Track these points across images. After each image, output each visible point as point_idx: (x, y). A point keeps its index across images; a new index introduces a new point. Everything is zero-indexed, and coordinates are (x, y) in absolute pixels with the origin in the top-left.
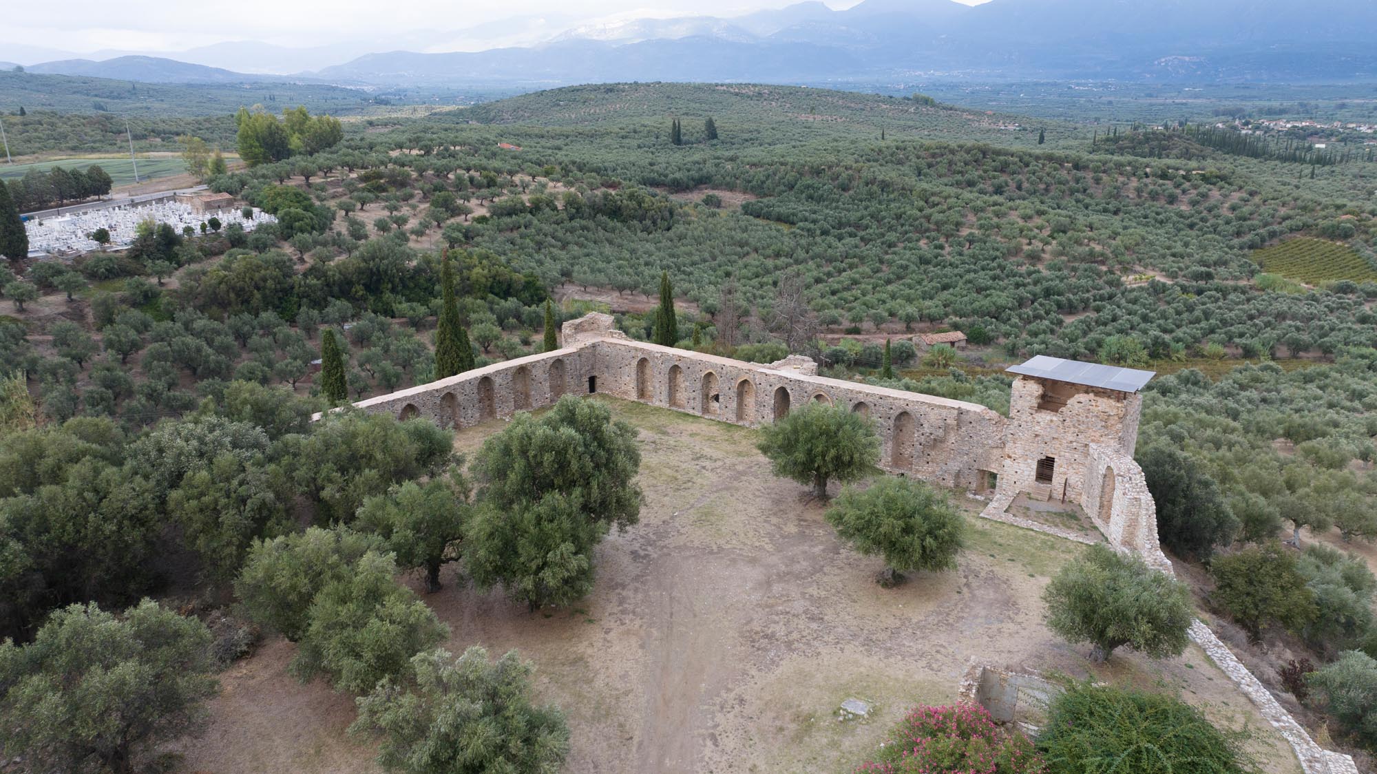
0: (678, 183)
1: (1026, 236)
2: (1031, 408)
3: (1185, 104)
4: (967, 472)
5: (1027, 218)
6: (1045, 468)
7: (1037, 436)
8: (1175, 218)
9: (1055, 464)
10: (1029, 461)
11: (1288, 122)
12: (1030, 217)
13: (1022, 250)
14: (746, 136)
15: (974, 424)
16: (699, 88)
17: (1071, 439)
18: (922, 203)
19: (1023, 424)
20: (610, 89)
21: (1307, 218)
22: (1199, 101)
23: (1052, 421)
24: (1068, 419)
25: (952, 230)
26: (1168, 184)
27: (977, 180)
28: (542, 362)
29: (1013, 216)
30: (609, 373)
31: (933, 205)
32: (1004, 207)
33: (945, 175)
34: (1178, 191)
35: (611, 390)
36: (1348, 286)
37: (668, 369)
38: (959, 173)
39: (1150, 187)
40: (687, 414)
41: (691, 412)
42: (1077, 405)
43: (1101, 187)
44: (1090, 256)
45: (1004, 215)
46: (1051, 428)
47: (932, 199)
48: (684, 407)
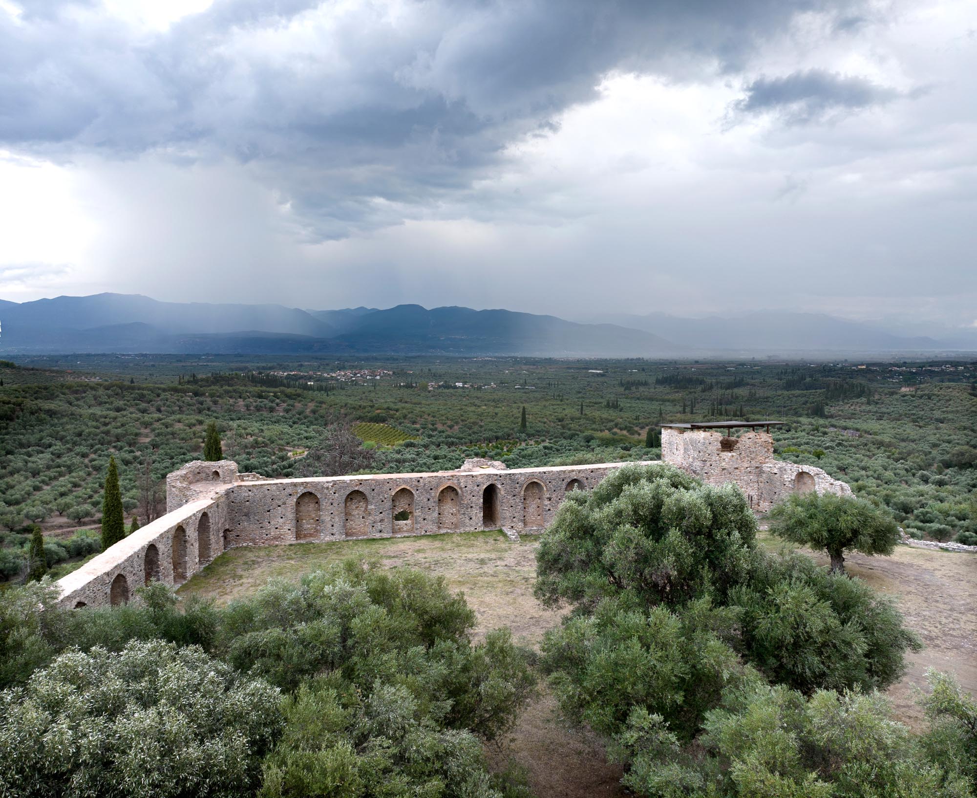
2: (718, 450)
3: (208, 365)
5: (190, 426)
7: (723, 469)
8: (283, 420)
11: (284, 372)
17: (747, 465)
19: (714, 464)
21: (359, 413)
23: (733, 456)
24: (743, 452)
25: (134, 439)
26: (266, 401)
27: (124, 407)
28: (194, 518)
29: (178, 426)
30: (249, 520)
31: (106, 424)
32: (169, 420)
33: (94, 406)
34: (274, 405)
35: (253, 540)
36: (412, 443)
37: (344, 497)
38: (106, 403)
39: (254, 404)
40: (374, 540)
41: (378, 535)
42: (748, 441)
43: (218, 406)
44: (256, 444)
45: (172, 425)
46: (733, 461)
47: (103, 420)
48: (365, 534)
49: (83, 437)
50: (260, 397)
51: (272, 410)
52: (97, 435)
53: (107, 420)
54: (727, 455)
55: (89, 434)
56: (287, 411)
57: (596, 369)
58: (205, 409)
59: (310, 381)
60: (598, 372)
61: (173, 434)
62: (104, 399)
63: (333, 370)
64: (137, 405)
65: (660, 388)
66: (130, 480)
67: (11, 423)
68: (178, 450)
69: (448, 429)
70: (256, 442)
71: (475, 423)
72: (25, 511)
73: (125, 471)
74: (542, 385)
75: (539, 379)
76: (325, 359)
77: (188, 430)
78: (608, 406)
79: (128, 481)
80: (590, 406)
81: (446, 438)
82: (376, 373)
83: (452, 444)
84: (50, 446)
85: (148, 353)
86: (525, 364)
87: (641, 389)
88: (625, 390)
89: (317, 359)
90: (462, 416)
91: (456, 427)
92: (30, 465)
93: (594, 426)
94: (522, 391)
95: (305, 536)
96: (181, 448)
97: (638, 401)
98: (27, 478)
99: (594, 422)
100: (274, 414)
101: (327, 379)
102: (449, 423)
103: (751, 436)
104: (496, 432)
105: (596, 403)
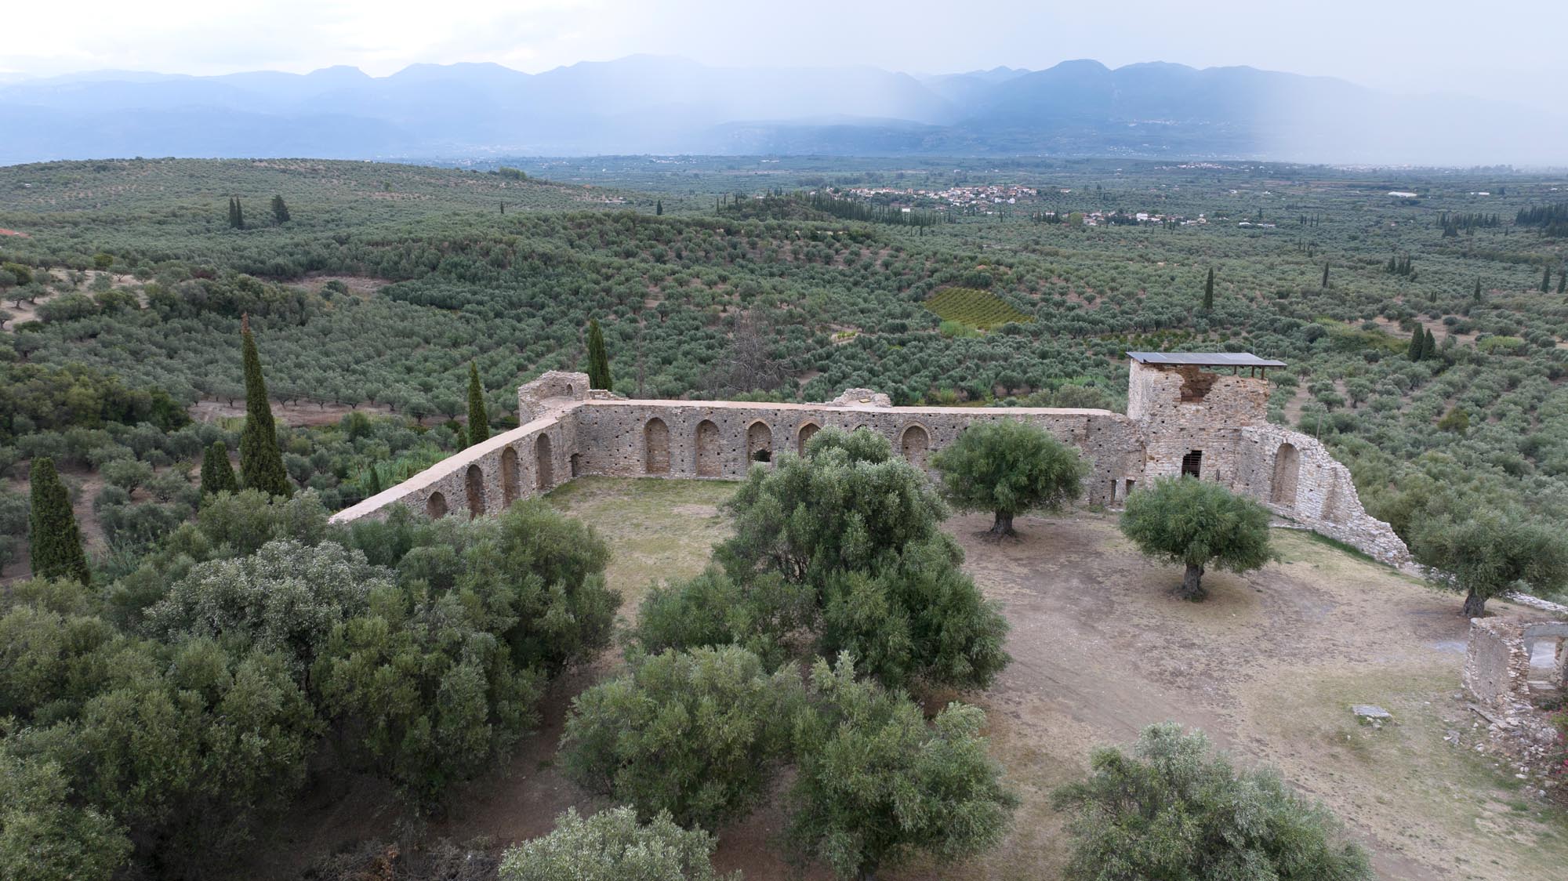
0: (283, 270)
1: (720, 303)
2: (1175, 400)
3: (768, 175)
4: (1100, 485)
5: (711, 284)
6: (1192, 462)
7: (1182, 429)
8: (841, 278)
9: (1203, 457)
10: (1174, 459)
11: (871, 189)
12: (715, 284)
13: (719, 318)
14: (326, 216)
15: (1103, 430)
16: (229, 165)
17: (1219, 426)
18: (594, 276)
19: (1167, 420)
20: (102, 167)
21: (951, 270)
22: (779, 172)
23: (1198, 411)
24: (1215, 406)
25: (639, 302)
26: (821, 245)
27: (635, 250)
28: (528, 439)
29: (696, 284)
30: (597, 446)
31: (608, 278)
32: (684, 275)
33: (599, 247)
34: (832, 252)
35: (602, 469)
36: (1016, 328)
37: (694, 427)
38: (613, 243)
39: (805, 249)
40: (726, 482)
41: (731, 477)
42: (1224, 389)
43: (758, 251)
44: (790, 318)
45: (687, 283)
46: (1197, 418)
47: (604, 270)
48: (719, 473)
49: (580, 296)
50: (814, 237)
51: (828, 260)
52: (596, 294)
53: (610, 272)
54: (1190, 408)
55: (588, 291)
56: (849, 263)
57: (1406, 189)
58: (738, 257)
59: (907, 207)
60: (1408, 195)
61: (687, 296)
62: (612, 236)
63: (946, 187)
64: (652, 247)
65: (1520, 234)
66: (626, 363)
67: (503, 272)
68: (691, 322)
69: (1085, 303)
70: (791, 314)
71: (1129, 295)
72: (502, 399)
73: (622, 349)
74: (1289, 222)
75: (1288, 207)
76: (938, 164)
77: (707, 291)
78: (1392, 269)
79: (622, 365)
80: (1356, 268)
81: (1073, 320)
82: (1010, 193)
83: (1081, 331)
84: (543, 307)
85: (691, 154)
86: (1272, 177)
87: (1479, 233)
88: (1444, 236)
89: (927, 163)
90: (1113, 280)
91: (1098, 300)
92: (517, 333)
93: (1339, 310)
94: (1250, 232)
95: (658, 470)
96: (695, 319)
97: (1462, 260)
98: (512, 352)
99: (1344, 302)
100: (831, 268)
101: (932, 203)
102: (1089, 292)
103: (1230, 382)
104: (1160, 313)
105: (1370, 263)
